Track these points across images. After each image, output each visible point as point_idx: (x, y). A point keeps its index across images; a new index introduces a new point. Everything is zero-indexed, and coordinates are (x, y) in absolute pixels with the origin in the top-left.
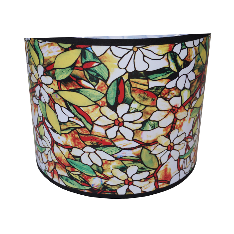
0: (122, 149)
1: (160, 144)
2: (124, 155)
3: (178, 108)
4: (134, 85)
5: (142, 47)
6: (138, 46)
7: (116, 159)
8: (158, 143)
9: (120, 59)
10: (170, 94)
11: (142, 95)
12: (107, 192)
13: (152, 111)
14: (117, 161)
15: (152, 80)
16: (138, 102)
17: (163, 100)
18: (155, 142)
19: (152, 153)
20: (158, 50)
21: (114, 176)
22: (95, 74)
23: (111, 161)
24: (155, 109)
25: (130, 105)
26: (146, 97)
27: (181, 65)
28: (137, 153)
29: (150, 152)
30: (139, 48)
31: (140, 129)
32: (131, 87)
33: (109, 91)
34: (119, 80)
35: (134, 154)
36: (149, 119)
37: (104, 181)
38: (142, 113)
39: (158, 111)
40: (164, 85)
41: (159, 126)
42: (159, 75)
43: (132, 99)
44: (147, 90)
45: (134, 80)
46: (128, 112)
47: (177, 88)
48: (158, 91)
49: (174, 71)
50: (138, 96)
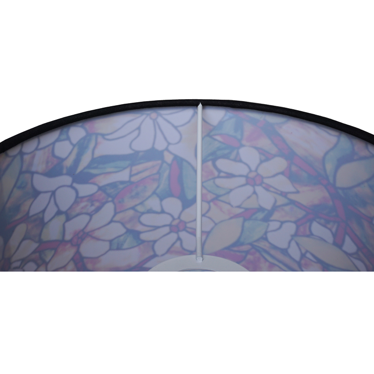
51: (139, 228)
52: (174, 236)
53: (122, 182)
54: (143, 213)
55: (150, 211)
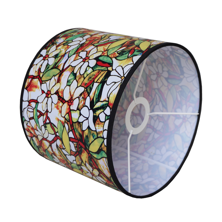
0: (69, 58)
1: (55, 84)
2: (64, 58)
3: (70, 106)
4: (102, 73)
5: (121, 82)
6: (123, 80)
7: (65, 53)
8: (57, 83)
9: (123, 68)
10: (82, 99)
11: (93, 77)
12: (50, 44)
13: (79, 82)
14: (64, 53)
15: (98, 86)
16: (90, 73)
17: (81, 92)
18: (59, 81)
19: (54, 77)
20: (113, 94)
21: (56, 49)
22: (124, 54)
23: (66, 50)
24: (79, 85)
25: (92, 68)
26: (90, 80)
27: (96, 113)
28: (60, 67)
29: (55, 75)
30: (122, 80)
31: (73, 71)
32: (102, 71)
33: (109, 58)
34: (111, 65)
35: (60, 65)
36: (75, 79)
37: (58, 44)
38: (82, 75)
39: (77, 86)
40: (90, 95)
41: (67, 85)
42: (99, 92)
43: (94, 70)
44: (94, 81)
45: (105, 73)
46: (88, 66)
47: (83, 107)
48: (89, 89)
49: (95, 106)
50: (94, 74)
51: (157, 63)
52: (155, 73)
53: (172, 62)
54: (162, 65)
55: (163, 68)
